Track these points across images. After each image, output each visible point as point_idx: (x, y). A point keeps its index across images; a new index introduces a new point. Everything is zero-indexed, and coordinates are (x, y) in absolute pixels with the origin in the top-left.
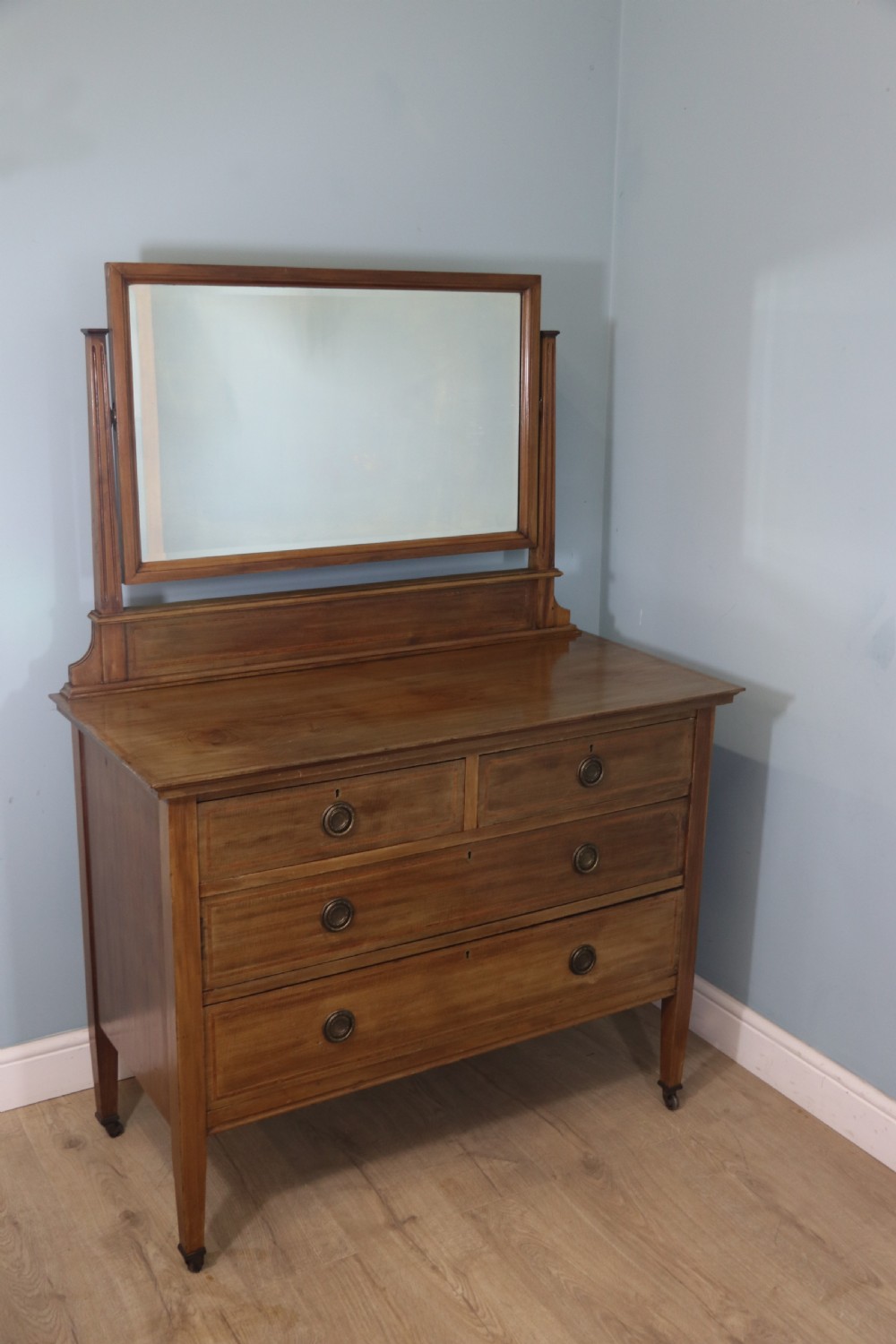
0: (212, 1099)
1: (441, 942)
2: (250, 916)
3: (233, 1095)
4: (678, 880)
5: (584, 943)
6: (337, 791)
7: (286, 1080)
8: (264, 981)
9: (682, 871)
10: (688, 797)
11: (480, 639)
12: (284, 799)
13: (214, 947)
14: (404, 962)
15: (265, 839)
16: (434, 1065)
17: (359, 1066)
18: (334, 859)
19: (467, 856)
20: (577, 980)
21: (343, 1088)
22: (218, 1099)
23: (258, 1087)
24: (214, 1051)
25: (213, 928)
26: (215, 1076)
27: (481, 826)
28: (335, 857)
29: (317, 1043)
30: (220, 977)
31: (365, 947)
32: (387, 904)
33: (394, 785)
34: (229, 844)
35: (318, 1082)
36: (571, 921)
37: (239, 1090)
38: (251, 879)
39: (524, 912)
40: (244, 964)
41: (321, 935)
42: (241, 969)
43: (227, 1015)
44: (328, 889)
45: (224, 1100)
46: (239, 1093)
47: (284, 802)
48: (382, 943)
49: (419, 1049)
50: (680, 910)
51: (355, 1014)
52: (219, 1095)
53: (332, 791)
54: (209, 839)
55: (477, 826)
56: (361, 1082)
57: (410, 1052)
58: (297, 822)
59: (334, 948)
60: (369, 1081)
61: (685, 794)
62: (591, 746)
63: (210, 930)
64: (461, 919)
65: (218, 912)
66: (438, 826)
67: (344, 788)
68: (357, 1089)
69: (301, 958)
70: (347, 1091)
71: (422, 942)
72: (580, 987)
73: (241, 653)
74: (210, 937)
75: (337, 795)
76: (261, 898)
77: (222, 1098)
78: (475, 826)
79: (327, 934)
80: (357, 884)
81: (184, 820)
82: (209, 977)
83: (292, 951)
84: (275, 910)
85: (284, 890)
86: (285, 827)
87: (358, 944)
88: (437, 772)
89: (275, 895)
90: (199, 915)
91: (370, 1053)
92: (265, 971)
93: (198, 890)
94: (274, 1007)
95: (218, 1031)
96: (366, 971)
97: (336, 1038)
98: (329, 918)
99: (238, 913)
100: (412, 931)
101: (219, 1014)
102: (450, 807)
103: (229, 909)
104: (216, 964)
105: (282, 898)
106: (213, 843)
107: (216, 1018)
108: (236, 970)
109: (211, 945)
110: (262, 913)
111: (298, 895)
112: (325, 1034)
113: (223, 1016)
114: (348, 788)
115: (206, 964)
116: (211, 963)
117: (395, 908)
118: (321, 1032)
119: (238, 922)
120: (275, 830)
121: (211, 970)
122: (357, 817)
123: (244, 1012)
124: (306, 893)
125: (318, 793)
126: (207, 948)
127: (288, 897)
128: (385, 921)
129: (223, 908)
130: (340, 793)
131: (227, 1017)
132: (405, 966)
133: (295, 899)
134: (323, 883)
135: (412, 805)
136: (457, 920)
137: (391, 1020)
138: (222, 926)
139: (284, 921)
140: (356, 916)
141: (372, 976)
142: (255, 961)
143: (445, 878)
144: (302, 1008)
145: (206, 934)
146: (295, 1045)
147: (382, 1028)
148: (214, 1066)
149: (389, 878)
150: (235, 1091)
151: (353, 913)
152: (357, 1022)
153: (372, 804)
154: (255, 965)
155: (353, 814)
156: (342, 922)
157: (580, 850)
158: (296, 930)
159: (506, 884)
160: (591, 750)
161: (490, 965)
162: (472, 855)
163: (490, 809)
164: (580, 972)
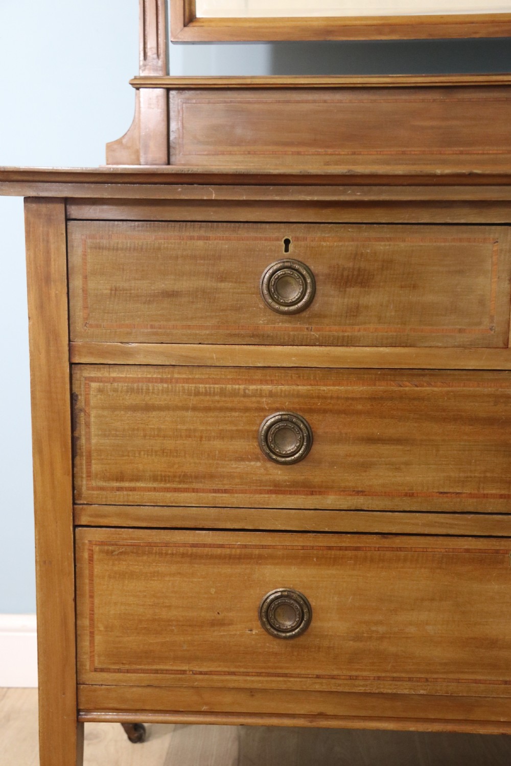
0: (88, 667)
1: (460, 525)
2: (148, 408)
3: (119, 671)
6: (287, 242)
7: (201, 673)
8: (167, 512)
12: (199, 238)
13: (94, 441)
14: (398, 541)
15: (171, 295)
16: (449, 727)
17: (317, 687)
18: (279, 348)
21: (293, 716)
22: (96, 670)
23: (156, 671)
24: (92, 597)
25: (93, 413)
26: (92, 634)
29: (249, 631)
30: (102, 489)
31: (331, 500)
32: (371, 440)
33: (382, 247)
34: (115, 292)
35: (252, 692)
37: (127, 667)
38: (149, 352)
40: (137, 479)
41: (259, 464)
42: (132, 484)
43: (111, 548)
44: (271, 394)
45: (105, 675)
46: (128, 671)
47: (200, 243)
48: (360, 501)
49: (422, 692)
51: (313, 603)
52: (97, 665)
53: (278, 239)
54: (85, 277)
56: (322, 715)
57: (406, 692)
58: (222, 278)
59: (277, 488)
60: (335, 717)
63: (88, 415)
64: (501, 496)
65: (100, 391)
66: (460, 331)
68: (314, 724)
69: (226, 491)
70: (301, 722)
71: (431, 516)
74: (88, 425)
75: (287, 250)
76: (165, 385)
77: (102, 670)
79: (269, 465)
80: (318, 397)
81: (48, 242)
82: (84, 484)
83: (212, 476)
84: (186, 408)
85: (201, 381)
86: (202, 283)
87: (320, 493)
88: (461, 240)
89: (186, 386)
90: (68, 386)
91: (335, 673)
92: (169, 496)
93: (67, 348)
94: (183, 555)
95: (97, 569)
96: (333, 541)
97: (279, 630)
98: (270, 438)
99: (130, 400)
100: (411, 495)
101: (102, 543)
102: (482, 302)
103: (115, 390)
104: (96, 467)
105: (197, 393)
106: (91, 285)
107: (97, 549)
108: (126, 484)
109: (88, 439)
110: (166, 408)
111: (222, 393)
112: (261, 617)
113: (106, 548)
114: (305, 239)
115: (82, 461)
116: (89, 464)
117: (384, 449)
118: (255, 614)
119: (130, 413)
120: (184, 285)
121: (89, 475)
122: (319, 288)
123: (137, 550)
124: (234, 394)
125: (256, 239)
126: (83, 441)
127: (206, 394)
128: (365, 466)
129: (109, 385)
130: (291, 246)
131: (113, 552)
132: (400, 549)
133: (217, 398)
134: (261, 382)
135: (415, 287)
136: (493, 496)
137: (374, 628)
138: (106, 413)
139: (201, 428)
140: (316, 448)
141: (341, 548)
142: (155, 479)
143: (473, 420)
144: (227, 570)
145: (82, 418)
146: (214, 623)
147: (358, 638)
148: (92, 620)
149: (373, 398)
150: (121, 667)
151: (309, 440)
152: (314, 615)
153: (346, 273)
154: (155, 485)
155: (309, 281)
156: (290, 448)
158: (218, 445)
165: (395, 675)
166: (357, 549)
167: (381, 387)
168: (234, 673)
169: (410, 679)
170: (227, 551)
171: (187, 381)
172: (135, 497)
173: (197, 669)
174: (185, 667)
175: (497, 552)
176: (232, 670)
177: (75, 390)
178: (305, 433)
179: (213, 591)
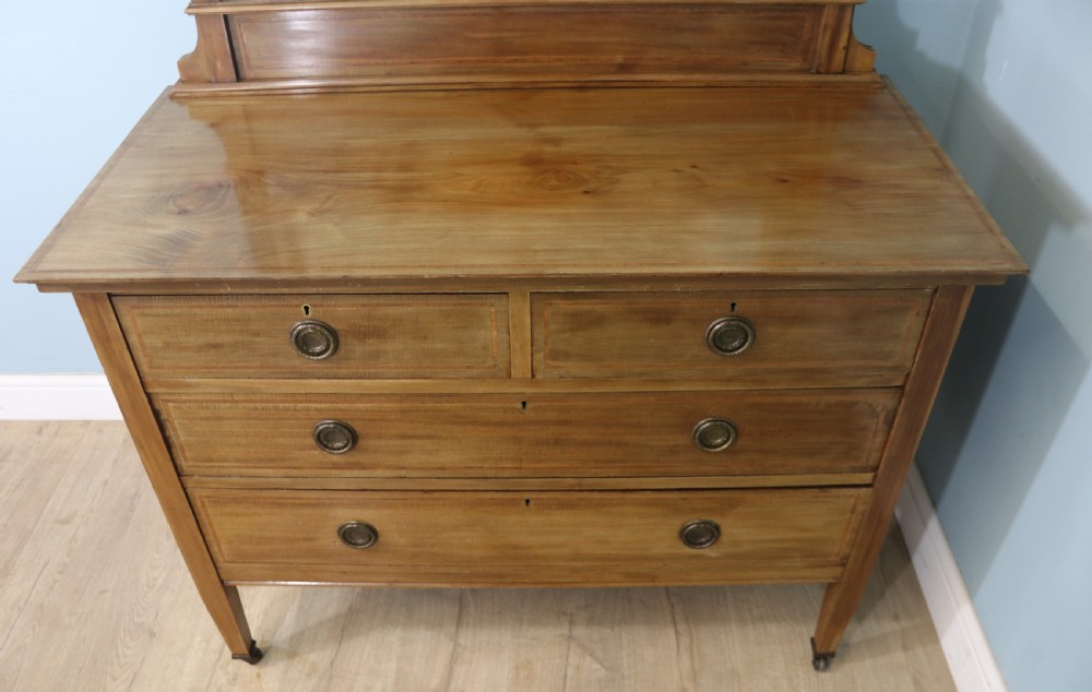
0: (220, 560)
2: (219, 419)
3: (244, 562)
4: (867, 477)
5: (703, 518)
6: (306, 308)
7: (303, 564)
8: (253, 480)
9: (875, 469)
10: (902, 387)
11: (722, 78)
12: (228, 307)
13: (182, 439)
14: (436, 495)
15: (216, 346)
17: (390, 570)
18: (316, 381)
19: (520, 406)
20: (690, 550)
22: (228, 562)
23: (271, 563)
24: (211, 525)
25: (176, 422)
26: (218, 544)
27: (539, 376)
28: (319, 378)
29: (333, 544)
30: (200, 466)
31: (379, 473)
32: (403, 436)
33: (391, 310)
34: (167, 345)
35: (343, 573)
36: (685, 495)
37: (250, 560)
38: (209, 385)
39: (613, 475)
40: (223, 461)
41: (317, 452)
42: (221, 464)
43: (216, 499)
44: (317, 410)
45: (234, 565)
47: (230, 310)
48: (403, 473)
49: (467, 571)
50: (861, 508)
51: (378, 529)
52: (228, 559)
53: (298, 306)
54: (139, 335)
55: (533, 376)
56: (397, 582)
57: (455, 571)
58: (257, 334)
59: (336, 466)
61: (898, 383)
62: (733, 305)
63: (172, 422)
64: (514, 468)
65: (177, 408)
67: (314, 306)
69: (295, 468)
71: (461, 481)
72: (695, 557)
73: (380, 61)
74: (174, 429)
75: (307, 313)
76: (228, 404)
77: (232, 562)
78: (530, 375)
79: (324, 453)
80: (357, 410)
81: (99, 313)
82: (184, 464)
83: (282, 460)
84: (249, 418)
85: (257, 401)
86: (239, 338)
87: (370, 468)
89: (245, 404)
90: (149, 408)
91: (402, 563)
92: (252, 471)
93: (140, 385)
94: (273, 504)
95: (210, 511)
96: (386, 495)
97: (355, 544)
98: (322, 438)
99: (203, 413)
100: (444, 469)
101: (208, 497)
102: (485, 348)
103: (189, 407)
104: (188, 454)
105: (256, 409)
106: (147, 340)
108: (216, 464)
109: (178, 437)
110: (233, 418)
111: (276, 409)
112: (340, 538)
113: (213, 500)
114: (321, 306)
115: (177, 452)
116: (183, 453)
117: (417, 442)
118: (336, 535)
119: (205, 422)
120: (225, 339)
121: (186, 459)
122: (342, 340)
123: (236, 501)
124: (286, 409)
125: (278, 306)
126: (173, 439)
127: (263, 409)
128: (404, 452)
129: (183, 405)
130: (310, 311)
131: (218, 501)
132: (439, 499)
133: (273, 412)
134: (307, 402)
135: (425, 338)
136: (510, 468)
137: (426, 540)
138: (186, 421)
139: (265, 430)
140: (361, 442)
142: (237, 461)
143: (487, 423)
144: (307, 512)
145: (168, 425)
146: (306, 539)
147: (415, 545)
148: (215, 536)
149: (403, 411)
151: (353, 438)
152: (380, 535)
153: (362, 329)
154: (238, 464)
155: (331, 336)
156: (339, 444)
157: (704, 424)
158: (282, 440)
159: (584, 443)
160: (733, 309)
161: (561, 517)
162: (528, 405)
163: (554, 359)
164: (695, 544)
165: (445, 564)
166: (405, 499)
167: (406, 405)
170: (306, 501)
171: (246, 401)
172: (224, 471)
174: (291, 561)
175: (514, 499)
177: (157, 407)
178: (349, 435)
179: (300, 523)
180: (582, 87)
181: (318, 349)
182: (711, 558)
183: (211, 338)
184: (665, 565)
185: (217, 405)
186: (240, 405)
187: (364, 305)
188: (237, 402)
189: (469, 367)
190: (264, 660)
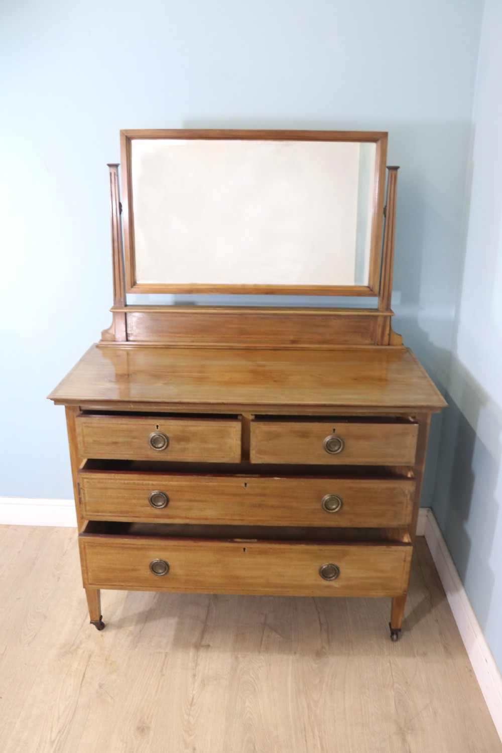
0: (87, 583)
2: (106, 488)
3: (98, 585)
5: (331, 562)
6: (157, 426)
12: (125, 424)
13: (87, 499)
19: (244, 485)
20: (325, 582)
22: (90, 584)
24: (86, 560)
25: (86, 490)
26: (87, 572)
29: (146, 573)
30: (91, 515)
31: (177, 521)
32: (191, 501)
34: (95, 442)
37: (101, 583)
40: (104, 512)
41: (149, 508)
42: (103, 514)
43: (92, 544)
44: (152, 485)
46: (102, 585)
47: (125, 426)
51: (170, 564)
53: (154, 425)
54: (83, 437)
58: (134, 438)
59: (157, 516)
62: (334, 430)
63: (84, 490)
64: (240, 520)
65: (88, 482)
67: (161, 425)
72: (328, 587)
74: (84, 494)
75: (157, 428)
76: (112, 481)
77: (92, 584)
79: (153, 509)
80: (170, 486)
82: (84, 513)
84: (120, 489)
85: (125, 480)
86: (126, 439)
87: (173, 518)
88: (221, 427)
89: (120, 481)
91: (180, 587)
94: (119, 547)
95: (87, 551)
96: (176, 543)
97: (157, 573)
98: (153, 500)
99: (99, 485)
100: (207, 519)
101: (88, 542)
102: (230, 448)
103: (94, 482)
104: (88, 508)
105: (124, 484)
106: (86, 439)
107: (86, 544)
108: (100, 514)
109: (85, 498)
110: (113, 488)
111: (134, 484)
112: (150, 569)
113: (90, 544)
114: (164, 425)
115: (83, 506)
116: (86, 507)
117: (196, 504)
118: (148, 567)
119: (99, 490)
120: (121, 440)
121: (86, 511)
122: (171, 442)
124: (139, 484)
125: (146, 425)
126: (83, 499)
127: (128, 483)
129: (91, 481)
130: (159, 427)
132: (202, 546)
133: (132, 485)
134: (149, 480)
135: (206, 442)
136: (238, 520)
137: (193, 572)
138: (91, 489)
139: (126, 495)
140: (171, 503)
141: (179, 546)
142: (110, 512)
143: (229, 495)
144: (136, 552)
146: (133, 570)
147: (187, 575)
148: (86, 567)
149: (191, 487)
150: (99, 583)
151: (167, 501)
152: (170, 568)
153: (180, 437)
154: (111, 514)
155: (166, 440)
156: (160, 504)
157: (327, 497)
158: (134, 501)
159: (273, 507)
160: (334, 432)
161: (260, 559)
162: (248, 485)
163: (260, 454)
164: (327, 577)
165: (202, 587)
166: (185, 546)
168: (141, 586)
169: (208, 589)
170: (136, 546)
171: (120, 479)
173: (127, 585)
174: (123, 584)
176: (141, 585)
177: (79, 482)
178: (166, 498)
179: (131, 559)
180: (275, 349)
181: (160, 445)
182: (336, 588)
183: (114, 439)
184: (313, 592)
185: (106, 481)
186: (118, 481)
187: (181, 426)
188: (117, 479)
189: (223, 457)
190: (105, 629)
